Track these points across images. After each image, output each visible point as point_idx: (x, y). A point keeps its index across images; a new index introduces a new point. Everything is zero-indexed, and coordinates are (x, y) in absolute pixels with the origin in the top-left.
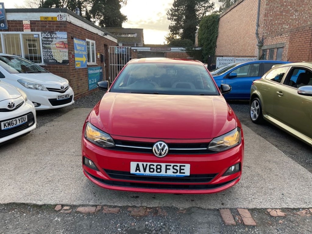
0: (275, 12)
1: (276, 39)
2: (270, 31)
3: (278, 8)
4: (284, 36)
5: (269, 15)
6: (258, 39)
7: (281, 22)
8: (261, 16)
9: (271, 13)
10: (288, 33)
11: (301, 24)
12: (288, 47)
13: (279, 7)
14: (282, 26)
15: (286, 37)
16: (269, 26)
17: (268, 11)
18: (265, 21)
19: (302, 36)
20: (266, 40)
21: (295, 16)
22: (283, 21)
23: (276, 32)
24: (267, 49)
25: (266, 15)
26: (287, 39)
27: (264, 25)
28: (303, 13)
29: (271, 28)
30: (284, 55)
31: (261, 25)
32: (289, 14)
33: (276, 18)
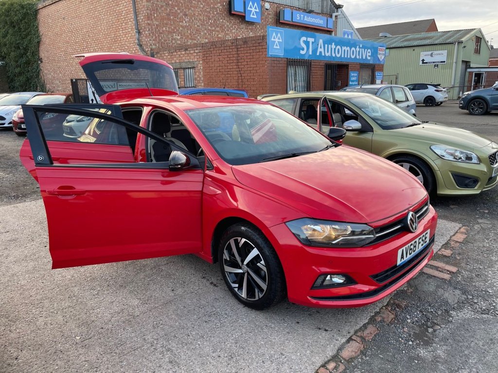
0: (160, 13)
1: (178, 56)
2: (159, 43)
3: (163, 9)
4: (192, 52)
5: (153, 17)
7: (170, 30)
8: (141, 17)
9: (155, 15)
10: (199, 48)
11: (194, 35)
12: (202, 68)
13: (164, 7)
14: (172, 36)
15: (195, 54)
16: (157, 35)
17: (151, 12)
18: (150, 27)
19: (223, 54)
21: (186, 22)
22: (172, 28)
25: (149, 17)
26: (198, 57)
27: (150, 32)
28: (193, 18)
29: (159, 38)
30: (198, 79)
31: (145, 31)
32: (178, 19)
33: (163, 24)
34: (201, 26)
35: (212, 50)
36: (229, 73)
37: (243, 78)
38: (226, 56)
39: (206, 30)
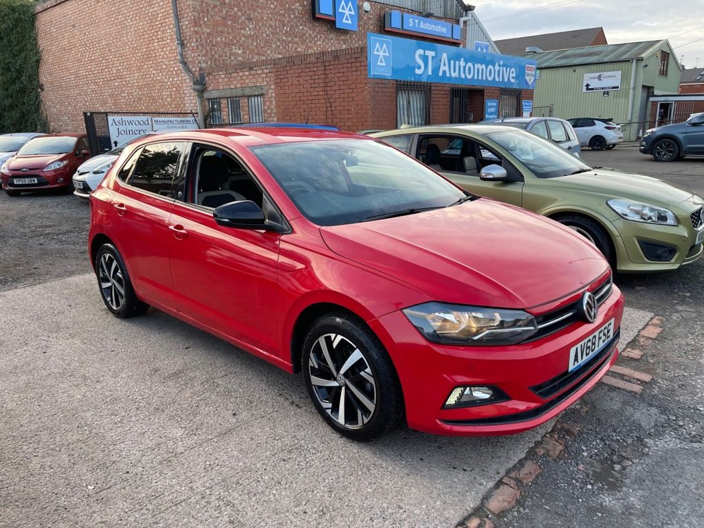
0: (212, 16)
1: (239, 78)
2: (211, 59)
3: (216, 10)
4: (259, 72)
5: (202, 22)
6: (189, 76)
7: (227, 40)
8: (185, 23)
9: (206, 19)
12: (274, 95)
13: (219, 7)
14: (230, 50)
15: (264, 75)
16: (208, 49)
17: (199, 15)
18: (198, 36)
19: (304, 74)
20: (211, 77)
21: (250, 30)
22: (231, 38)
24: (220, 98)
25: (196, 22)
26: (268, 79)
27: (198, 44)
28: (260, 24)
29: (211, 53)
30: (269, 111)
31: (189, 43)
32: (238, 25)
33: (216, 32)
34: (271, 36)
35: (288, 68)
36: (314, 102)
37: (334, 109)
38: (309, 78)
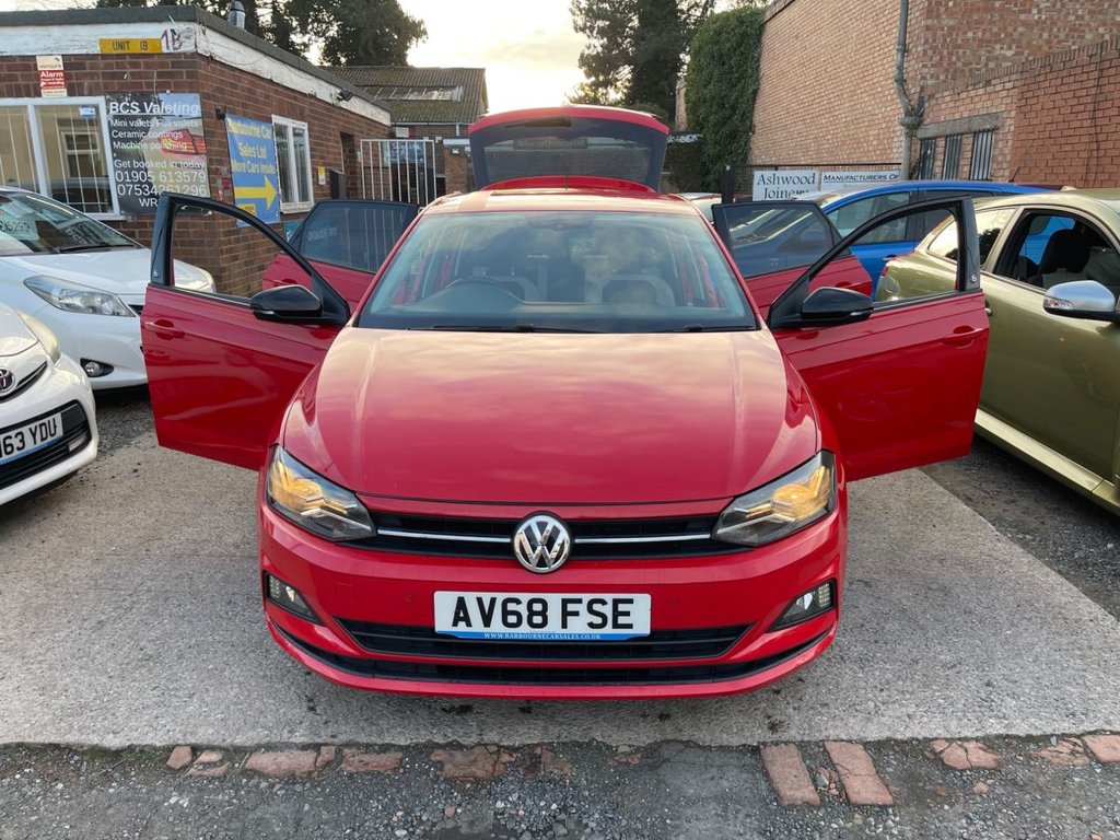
1: (968, 101)
2: (947, 71)
4: (998, 88)
5: (943, 9)
6: (902, 101)
7: (987, 35)
8: (915, 14)
10: (1014, 77)
11: (1059, 42)
12: (1012, 128)
14: (989, 52)
15: (1004, 93)
16: (945, 53)
18: (930, 34)
19: (1065, 88)
20: (933, 102)
21: (1039, 12)
22: (995, 30)
23: (970, 71)
24: (936, 138)
25: (930, 12)
26: (1008, 100)
27: (927, 47)
29: (950, 59)
30: (1000, 158)
31: (916, 46)
32: (1016, 6)
33: (968, 22)
34: (1087, 18)
35: (1042, 78)
36: (1071, 140)
37: (1102, 153)
38: (1071, 94)
39: (1104, 24)
